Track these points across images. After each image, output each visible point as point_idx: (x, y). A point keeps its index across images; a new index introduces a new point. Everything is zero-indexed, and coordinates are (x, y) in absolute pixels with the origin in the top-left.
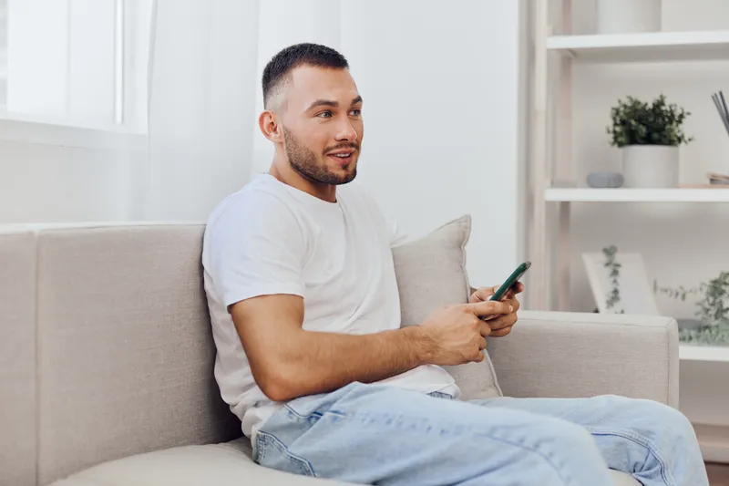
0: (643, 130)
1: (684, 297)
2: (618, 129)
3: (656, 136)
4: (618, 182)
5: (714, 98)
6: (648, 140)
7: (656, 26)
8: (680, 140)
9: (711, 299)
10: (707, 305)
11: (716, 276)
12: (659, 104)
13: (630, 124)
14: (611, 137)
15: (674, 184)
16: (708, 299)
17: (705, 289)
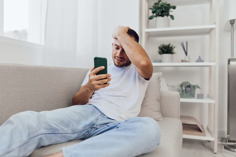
0: (166, 50)
1: (174, 87)
2: (160, 51)
3: (169, 52)
4: (161, 61)
5: (181, 44)
6: (167, 53)
7: (169, 26)
8: (174, 53)
9: (181, 88)
10: (179, 89)
11: (181, 83)
12: (169, 45)
13: (163, 49)
14: (158, 53)
15: (172, 61)
16: (179, 88)
17: (179, 86)
